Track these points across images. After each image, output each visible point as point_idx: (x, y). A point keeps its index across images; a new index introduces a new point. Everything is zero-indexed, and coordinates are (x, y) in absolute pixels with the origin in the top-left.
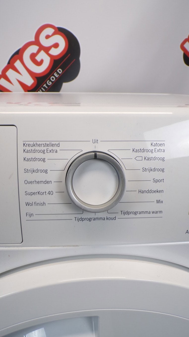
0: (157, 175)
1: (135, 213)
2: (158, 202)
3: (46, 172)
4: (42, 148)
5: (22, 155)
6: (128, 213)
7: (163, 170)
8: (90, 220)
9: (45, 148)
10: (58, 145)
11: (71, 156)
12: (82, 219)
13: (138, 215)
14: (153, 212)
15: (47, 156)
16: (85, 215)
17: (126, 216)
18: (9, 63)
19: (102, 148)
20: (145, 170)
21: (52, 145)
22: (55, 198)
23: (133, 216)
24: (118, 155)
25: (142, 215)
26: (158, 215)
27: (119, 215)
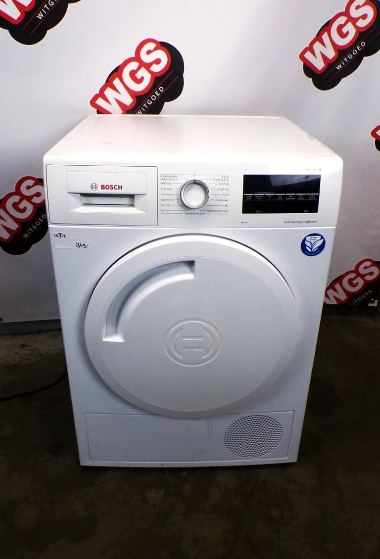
0: (225, 192)
1: (215, 211)
2: (226, 206)
3: (171, 189)
4: (169, 178)
5: (160, 181)
6: (211, 211)
7: (228, 190)
8: (191, 214)
9: (171, 178)
10: (177, 177)
11: (184, 182)
12: (187, 214)
13: (216, 212)
14: (224, 211)
15: (171, 182)
16: (190, 211)
17: (210, 213)
18: (107, 81)
19: (198, 178)
20: (219, 189)
21: (175, 177)
22: (176, 203)
23: (213, 213)
24: (206, 182)
25: (218, 212)
26: (227, 213)
27: (206, 212)
